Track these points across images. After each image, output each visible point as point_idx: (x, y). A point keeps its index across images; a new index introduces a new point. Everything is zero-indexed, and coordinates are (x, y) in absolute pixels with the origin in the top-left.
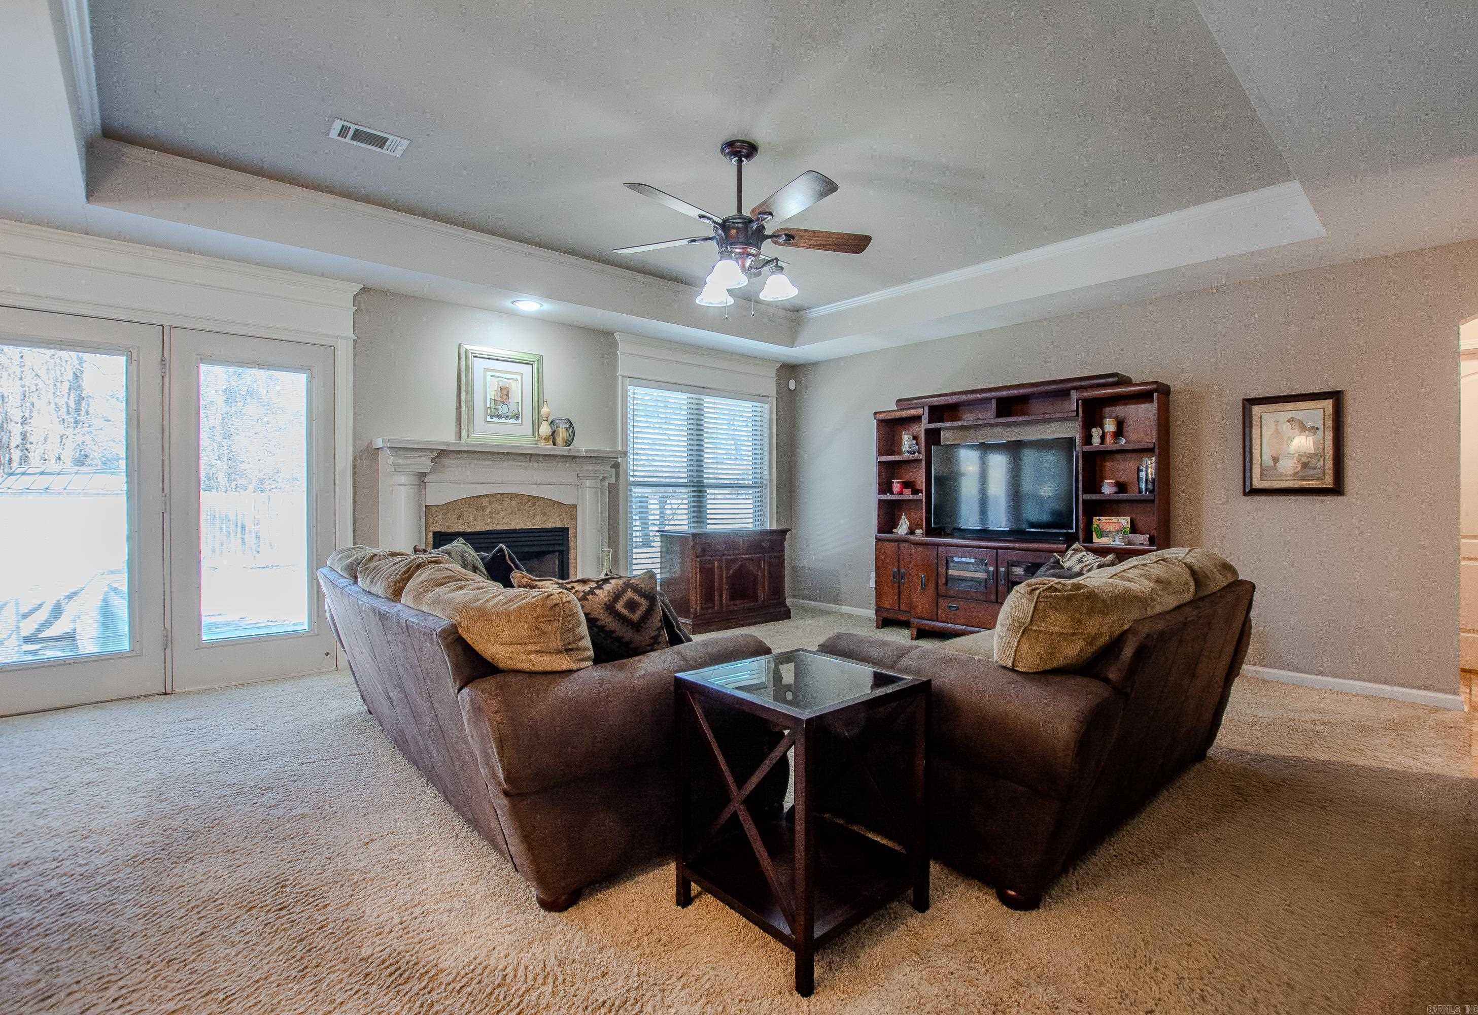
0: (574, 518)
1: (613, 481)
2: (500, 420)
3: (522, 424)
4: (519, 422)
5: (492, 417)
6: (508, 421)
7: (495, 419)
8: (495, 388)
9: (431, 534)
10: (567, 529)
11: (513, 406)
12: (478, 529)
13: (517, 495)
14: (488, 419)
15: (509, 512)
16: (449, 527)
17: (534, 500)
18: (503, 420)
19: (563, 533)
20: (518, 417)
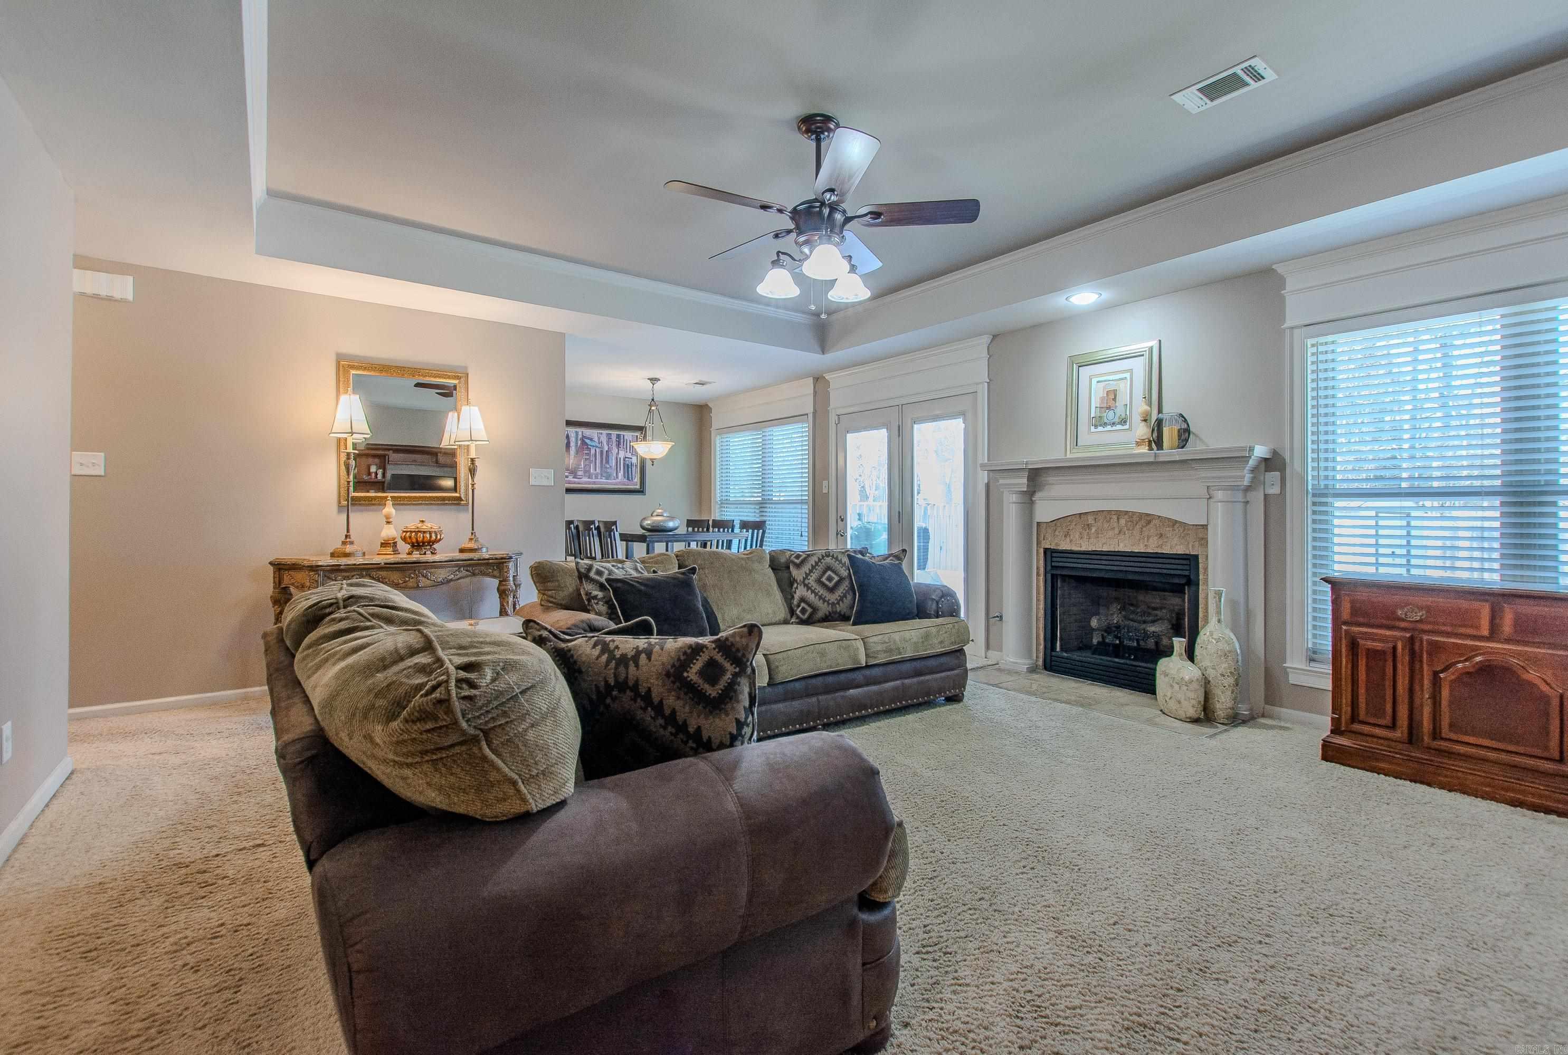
0: (1204, 541)
1: (1275, 490)
2: (1106, 429)
3: (1130, 429)
4: (1127, 427)
5: (1096, 426)
6: (1114, 428)
7: (1100, 429)
8: (1102, 394)
9: (1042, 551)
10: (1196, 557)
11: (1120, 411)
12: (1083, 549)
13: (1126, 512)
14: (1093, 429)
15: (1117, 531)
16: (1057, 544)
17: (1147, 519)
18: (1109, 428)
19: (1191, 561)
20: (1125, 422)
